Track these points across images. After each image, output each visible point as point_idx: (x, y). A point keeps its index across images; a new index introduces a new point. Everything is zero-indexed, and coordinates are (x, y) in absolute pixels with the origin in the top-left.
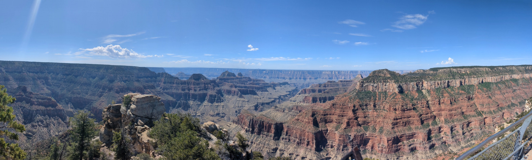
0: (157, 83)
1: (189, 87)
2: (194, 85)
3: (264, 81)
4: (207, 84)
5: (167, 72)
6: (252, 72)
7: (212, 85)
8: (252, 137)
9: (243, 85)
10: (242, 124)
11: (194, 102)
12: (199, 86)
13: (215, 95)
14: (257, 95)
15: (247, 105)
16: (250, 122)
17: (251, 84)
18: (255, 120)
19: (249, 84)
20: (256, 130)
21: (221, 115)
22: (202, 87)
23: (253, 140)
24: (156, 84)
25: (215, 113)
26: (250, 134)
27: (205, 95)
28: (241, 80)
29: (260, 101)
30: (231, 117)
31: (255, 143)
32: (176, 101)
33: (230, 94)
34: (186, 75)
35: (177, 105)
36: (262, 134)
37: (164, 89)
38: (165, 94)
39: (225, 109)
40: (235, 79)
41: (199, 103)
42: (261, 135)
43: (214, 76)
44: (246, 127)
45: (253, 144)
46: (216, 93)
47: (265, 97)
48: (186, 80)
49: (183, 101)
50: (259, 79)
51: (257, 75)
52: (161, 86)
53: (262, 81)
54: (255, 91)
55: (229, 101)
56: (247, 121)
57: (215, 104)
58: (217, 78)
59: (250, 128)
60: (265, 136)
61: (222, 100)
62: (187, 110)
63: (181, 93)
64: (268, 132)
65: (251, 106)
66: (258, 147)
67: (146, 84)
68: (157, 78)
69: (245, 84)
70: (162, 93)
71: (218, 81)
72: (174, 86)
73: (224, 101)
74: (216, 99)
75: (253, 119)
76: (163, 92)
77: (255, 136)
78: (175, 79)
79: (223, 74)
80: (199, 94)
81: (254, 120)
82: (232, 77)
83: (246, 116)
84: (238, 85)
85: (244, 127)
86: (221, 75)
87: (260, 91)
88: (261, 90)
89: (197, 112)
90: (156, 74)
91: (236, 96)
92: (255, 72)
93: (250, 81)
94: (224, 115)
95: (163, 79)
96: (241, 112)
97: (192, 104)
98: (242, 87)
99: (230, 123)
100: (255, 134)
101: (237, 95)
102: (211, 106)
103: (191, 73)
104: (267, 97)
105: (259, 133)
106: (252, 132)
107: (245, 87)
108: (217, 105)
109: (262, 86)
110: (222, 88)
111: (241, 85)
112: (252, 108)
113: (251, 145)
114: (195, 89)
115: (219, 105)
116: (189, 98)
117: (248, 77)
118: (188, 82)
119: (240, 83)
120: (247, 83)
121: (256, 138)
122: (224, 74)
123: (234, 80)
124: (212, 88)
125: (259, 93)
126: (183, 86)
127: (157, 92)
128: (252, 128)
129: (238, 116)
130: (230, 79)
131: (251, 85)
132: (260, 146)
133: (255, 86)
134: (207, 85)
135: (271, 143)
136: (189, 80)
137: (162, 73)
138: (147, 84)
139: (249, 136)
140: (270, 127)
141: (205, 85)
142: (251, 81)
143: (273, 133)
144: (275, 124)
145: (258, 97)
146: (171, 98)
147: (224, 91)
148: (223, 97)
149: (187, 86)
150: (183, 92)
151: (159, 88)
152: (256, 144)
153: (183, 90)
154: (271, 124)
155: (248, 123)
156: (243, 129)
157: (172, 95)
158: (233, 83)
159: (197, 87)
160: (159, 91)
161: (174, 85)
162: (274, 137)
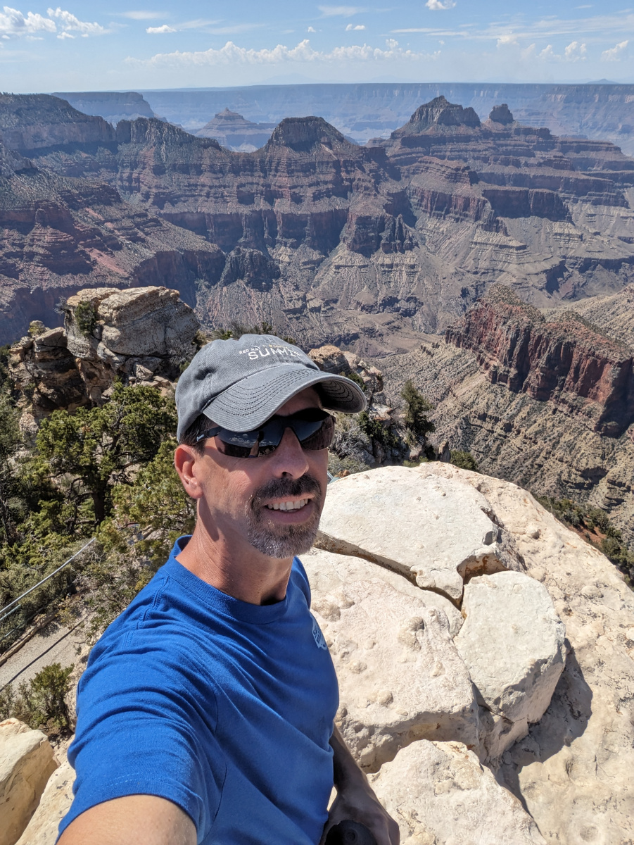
0: (125, 175)
1: (269, 186)
2: (290, 173)
3: (618, 149)
4: (349, 165)
5: (160, 112)
6: (567, 101)
7: (371, 171)
8: (514, 403)
9: (510, 170)
10: (484, 345)
11: (295, 254)
12: (313, 178)
13: (383, 218)
14: (570, 220)
15: (513, 267)
16: (514, 342)
17: (548, 163)
18: (537, 334)
19: (540, 165)
20: (534, 377)
21: (403, 305)
22: (326, 183)
23: (512, 417)
24: (121, 179)
25: (377, 295)
26: (508, 393)
27: (339, 219)
28: (502, 145)
29: (579, 251)
30: (440, 316)
31: (519, 432)
32: (219, 252)
33: (448, 212)
34: (252, 126)
35: (226, 271)
36: (557, 397)
37: (159, 202)
38: (170, 225)
39: (419, 280)
40: (477, 139)
41: (316, 255)
42: (551, 403)
43: (378, 126)
44: (496, 363)
45: (511, 435)
46: (385, 207)
47: (608, 232)
48: (254, 149)
49: (248, 251)
50: (595, 136)
51: (589, 116)
52: (144, 188)
53: (607, 149)
54: (560, 201)
55: (437, 245)
56: (503, 335)
57: (380, 261)
58: (394, 136)
59: (510, 366)
60: (565, 408)
61: (411, 239)
62: (268, 288)
63: (237, 214)
64: (583, 392)
65: (530, 268)
66: (527, 449)
67: (73, 186)
68: (120, 148)
69: (517, 164)
70: (157, 223)
71: (394, 150)
72: (203, 186)
73: (417, 244)
74: (385, 235)
75: (528, 331)
76: (160, 215)
77: (524, 403)
78: (205, 147)
79: (420, 112)
80: (312, 214)
81: (534, 334)
82: (463, 130)
83: (503, 314)
84: (486, 169)
85: (487, 360)
86: (412, 121)
87: (584, 201)
88: (594, 198)
89: (309, 296)
90: (109, 127)
91: (472, 221)
92: (579, 103)
93: (546, 150)
94: (412, 305)
95: (147, 152)
96: (486, 297)
97: (287, 259)
98: (501, 180)
99: (434, 338)
100: (529, 393)
101: (477, 218)
102: (364, 266)
103: (274, 116)
104: (617, 234)
105: (543, 394)
106: (518, 385)
107: (519, 179)
108: (388, 261)
109: (602, 175)
110: (415, 183)
111: (499, 169)
112: (534, 280)
113: (505, 437)
114: (296, 191)
115: (397, 261)
116: (273, 233)
117: (537, 127)
118: (262, 162)
119: (495, 160)
120: (532, 161)
121: (526, 409)
122: (423, 114)
123: (472, 146)
124: (370, 185)
125: (580, 209)
126: (241, 179)
127: (132, 217)
128: (517, 367)
129: (467, 311)
130: (452, 139)
131: (549, 172)
132: (535, 447)
133: (565, 174)
134: (348, 172)
135: (583, 444)
136: (267, 148)
137: (140, 120)
138: (76, 181)
139: (502, 401)
140: (595, 371)
141: (338, 173)
142: (553, 147)
143: (601, 399)
144: (619, 364)
145: (573, 231)
146: (196, 243)
147: (423, 197)
148: (413, 225)
149: (262, 181)
150: (245, 210)
151: (139, 196)
152: (521, 436)
153: (246, 199)
154: (605, 361)
155: (504, 347)
156: (483, 367)
157: (200, 226)
158: (466, 160)
159: (306, 181)
160: (140, 210)
161: (205, 179)
162: (604, 418)
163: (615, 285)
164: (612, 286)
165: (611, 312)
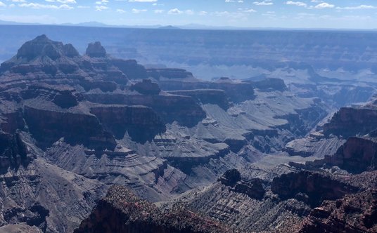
15: (126, 170)
21: (28, 214)
29: (176, 152)
39: (41, 189)
47: (195, 136)
55: (55, 156)
65: (140, 169)
82: (66, 61)
94: (38, 213)
104: (203, 137)
109: (183, 93)
115: (19, 174)
117: (127, 59)
158: (71, 85)
163: (209, 177)
164: (207, 178)
165: (211, 199)
